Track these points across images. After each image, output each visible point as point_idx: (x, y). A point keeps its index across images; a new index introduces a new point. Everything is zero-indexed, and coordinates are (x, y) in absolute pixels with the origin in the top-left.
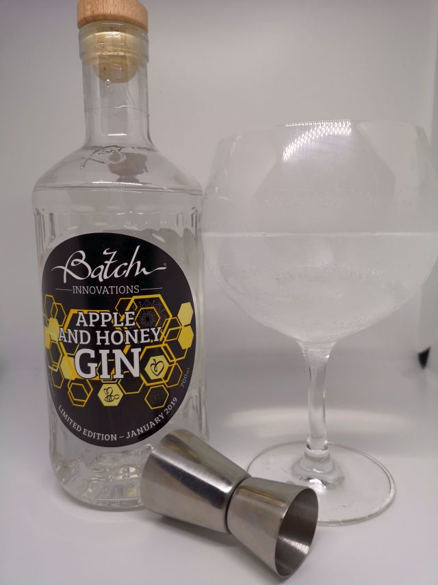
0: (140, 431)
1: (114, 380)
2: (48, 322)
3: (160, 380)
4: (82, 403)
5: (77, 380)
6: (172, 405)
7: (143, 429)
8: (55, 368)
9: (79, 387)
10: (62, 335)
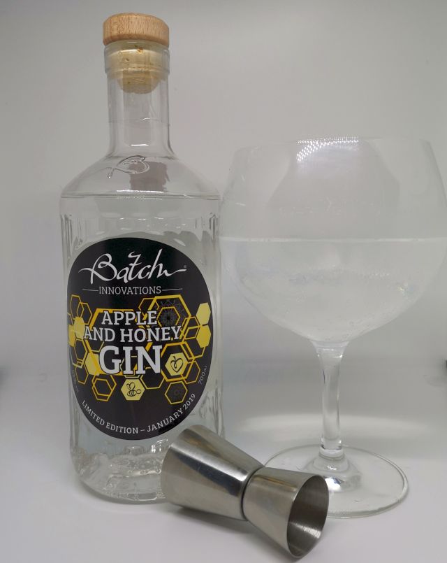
0: (160, 425)
1: (137, 375)
2: (74, 321)
3: (179, 376)
4: (106, 398)
5: (101, 376)
6: (190, 401)
7: (163, 423)
8: (80, 365)
9: (103, 383)
10: (88, 333)
